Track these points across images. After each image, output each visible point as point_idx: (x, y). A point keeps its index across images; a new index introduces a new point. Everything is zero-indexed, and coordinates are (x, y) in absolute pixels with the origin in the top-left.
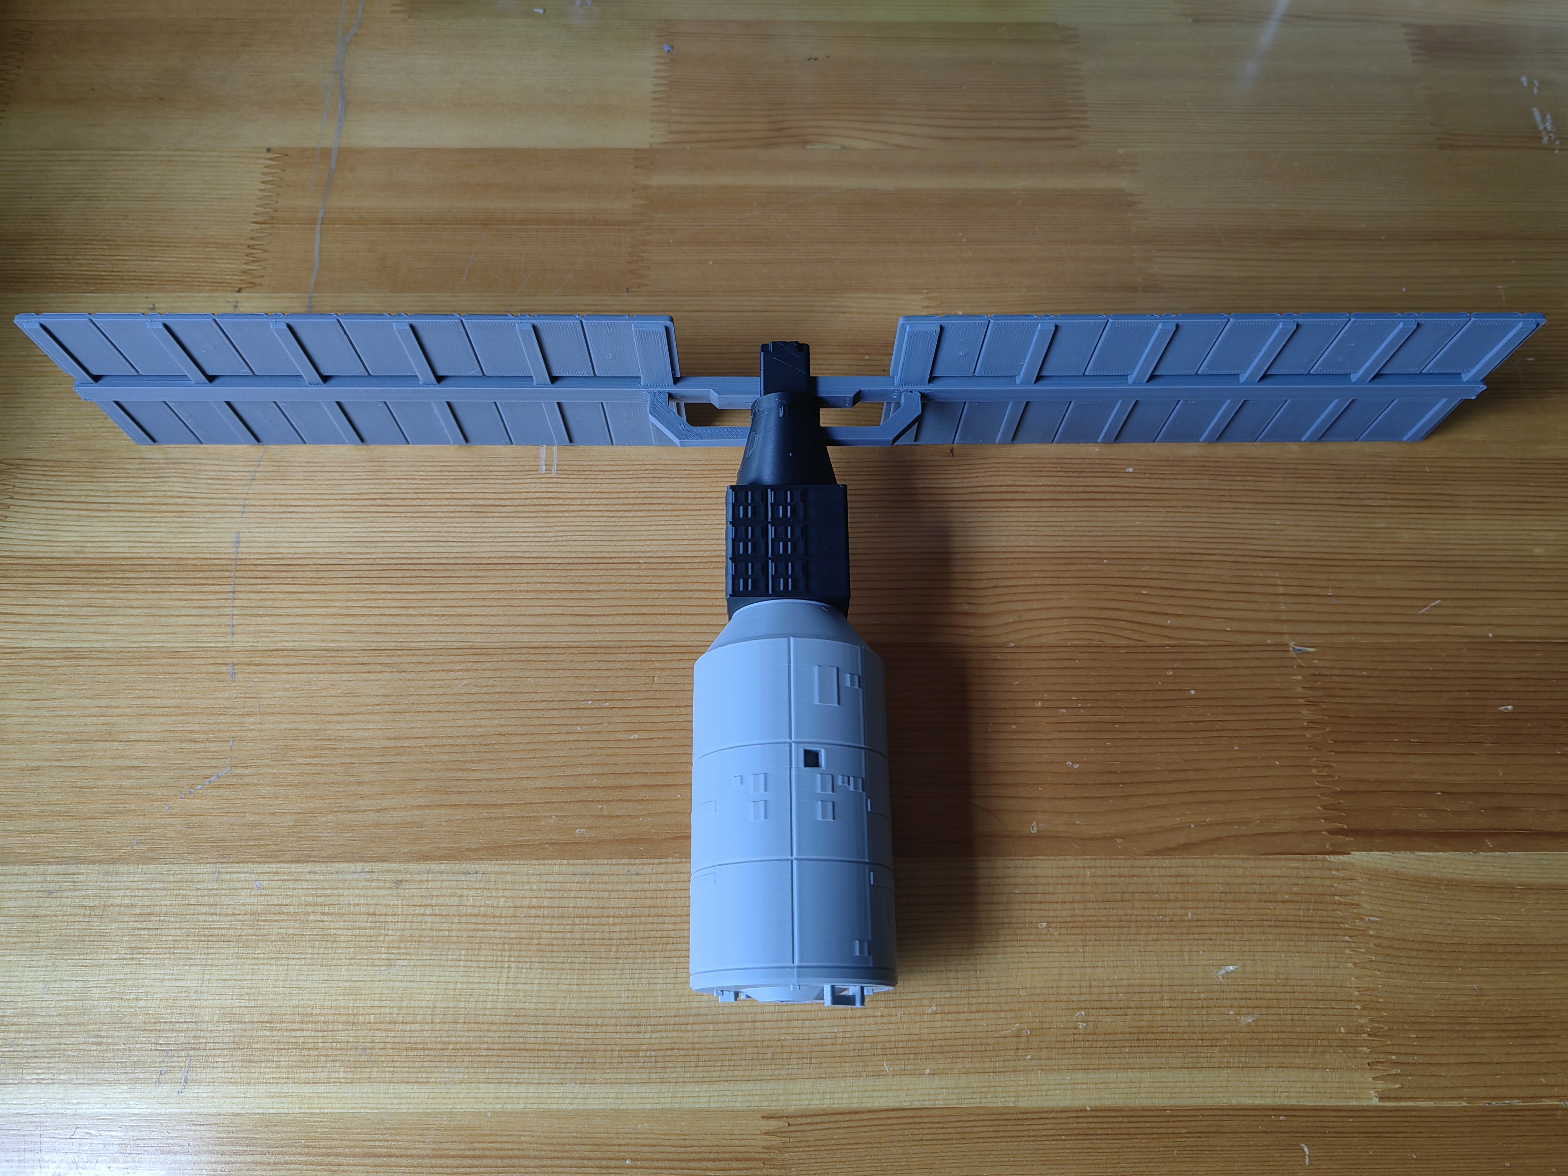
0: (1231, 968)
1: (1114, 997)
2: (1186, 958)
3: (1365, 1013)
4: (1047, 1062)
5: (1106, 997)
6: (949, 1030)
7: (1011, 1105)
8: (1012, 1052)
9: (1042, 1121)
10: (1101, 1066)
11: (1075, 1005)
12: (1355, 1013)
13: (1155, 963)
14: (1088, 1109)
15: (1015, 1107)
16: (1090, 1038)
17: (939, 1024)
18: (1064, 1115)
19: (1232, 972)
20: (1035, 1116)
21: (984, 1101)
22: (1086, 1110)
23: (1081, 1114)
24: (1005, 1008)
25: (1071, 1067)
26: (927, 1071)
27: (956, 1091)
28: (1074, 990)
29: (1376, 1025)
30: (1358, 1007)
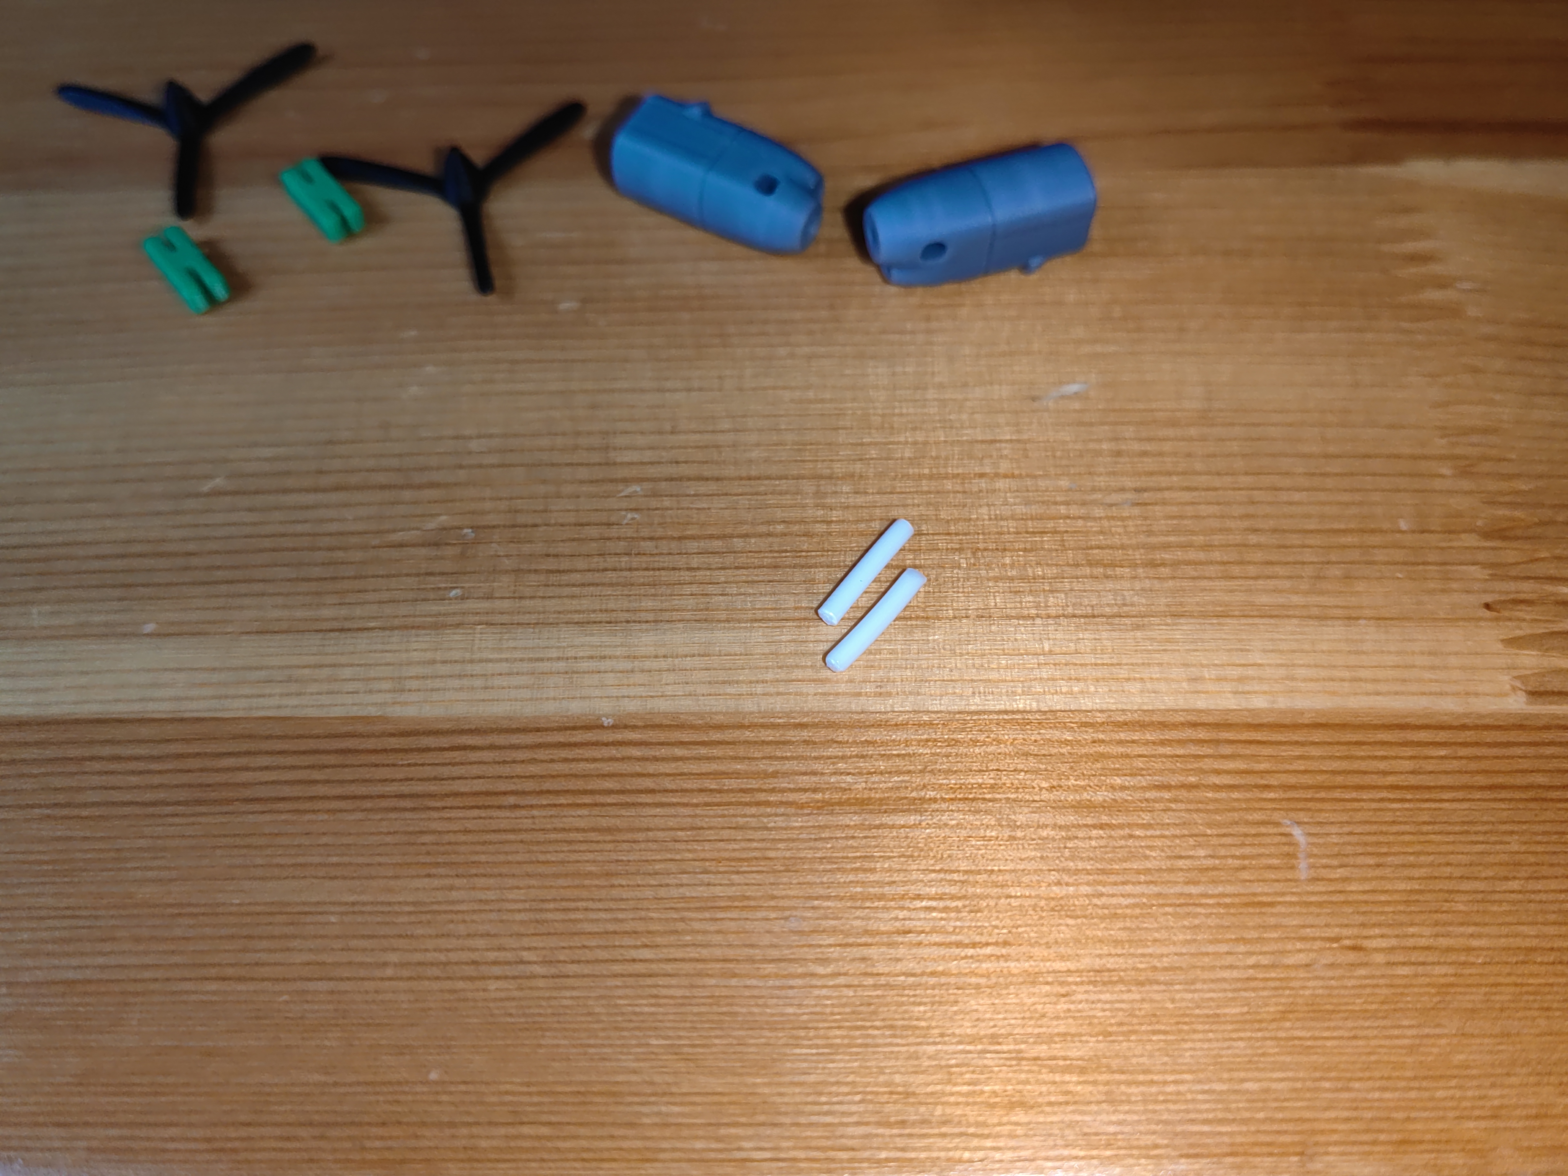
0: (1073, 388)
3: (1466, 484)
4: (506, 604)
6: (248, 530)
7: (373, 711)
8: (411, 581)
9: (457, 755)
10: (666, 616)
11: (616, 473)
12: (1437, 484)
14: (606, 722)
15: (383, 719)
16: (648, 546)
17: (219, 518)
19: (1077, 396)
21: (294, 701)
22: (599, 727)
23: (579, 737)
26: (150, 628)
27: (215, 677)
28: (620, 441)
29: (1502, 512)
30: (1446, 471)
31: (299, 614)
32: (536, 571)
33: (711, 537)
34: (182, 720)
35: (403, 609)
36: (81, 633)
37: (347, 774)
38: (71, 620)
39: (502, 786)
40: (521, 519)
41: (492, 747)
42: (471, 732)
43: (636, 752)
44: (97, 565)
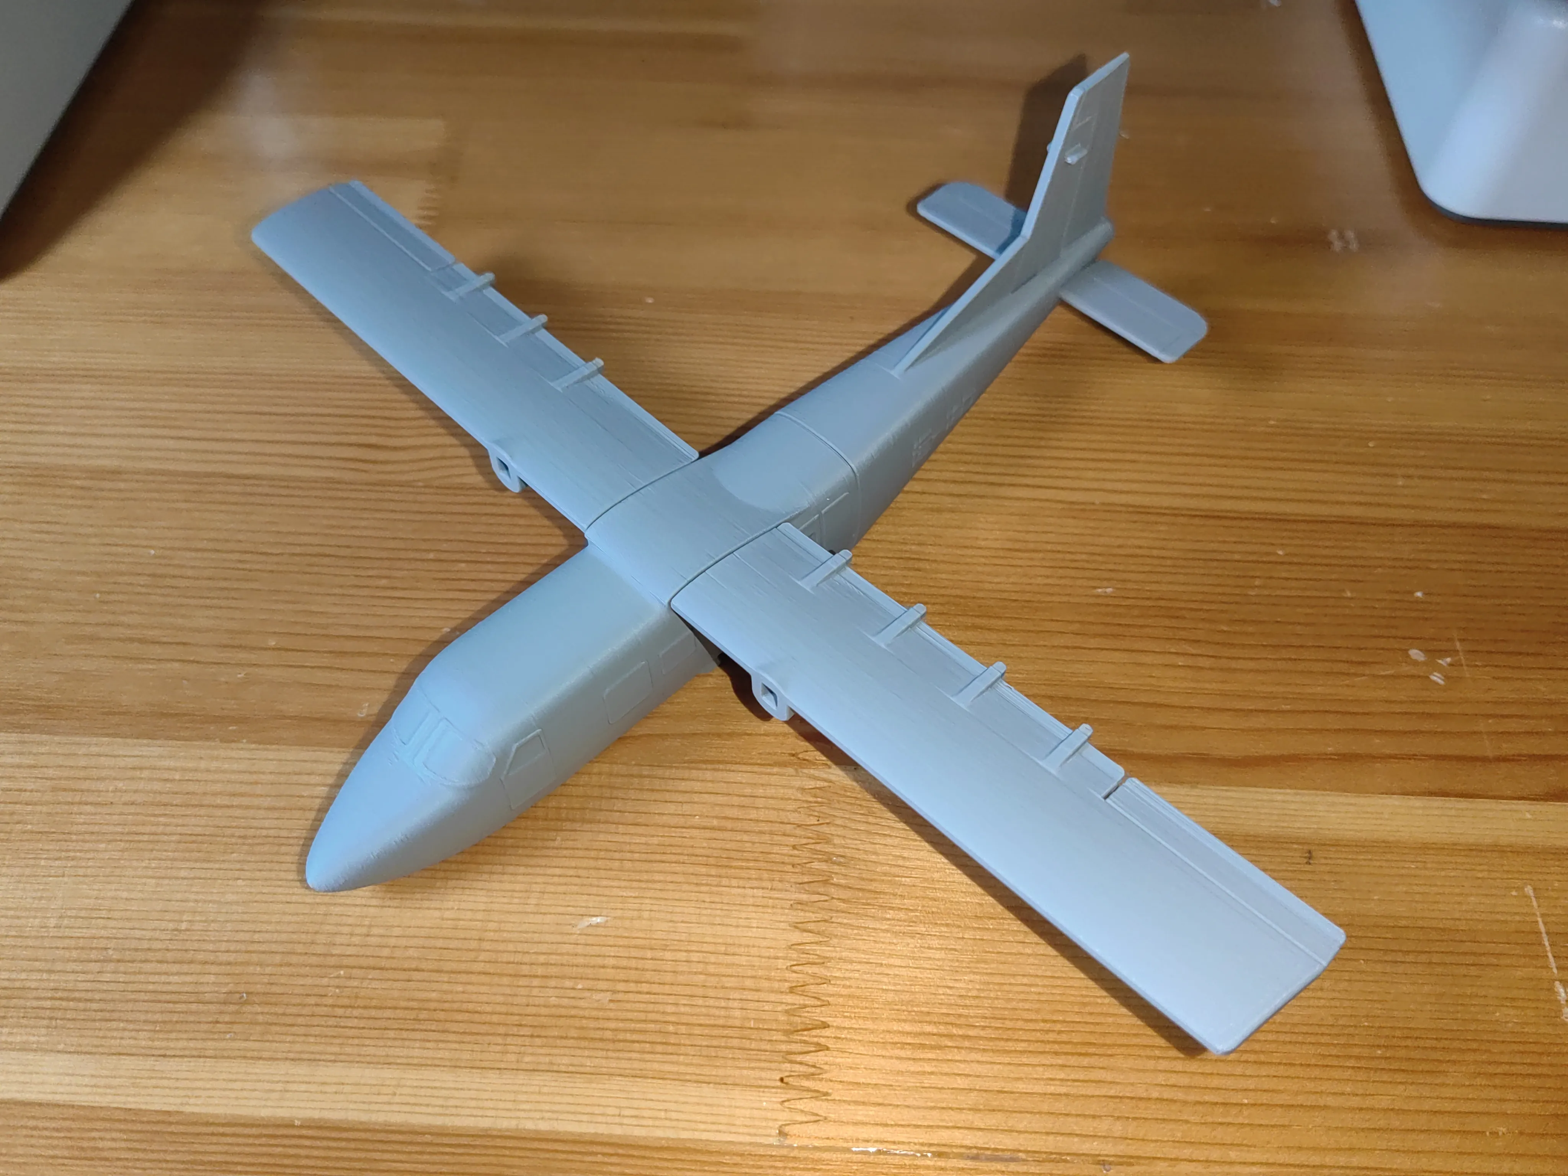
0: (599, 920)
1: (398, 953)
2: (533, 901)
4: (257, 1045)
5: (386, 952)
6: (121, 987)
8: (207, 1027)
9: (214, 1139)
10: (342, 1058)
11: (332, 961)
13: (482, 907)
14: (297, 1123)
16: (340, 1012)
17: (107, 977)
18: (254, 1131)
19: (598, 925)
20: (204, 1129)
21: (134, 1099)
22: (293, 1126)
23: (282, 1131)
24: (224, 957)
25: (291, 1055)
26: (61, 1047)
27: (94, 1081)
28: (338, 939)
31: (144, 1043)
32: (275, 1024)
33: (375, 1007)
34: (73, 1106)
35: (199, 1044)
36: (24, 1048)
37: (155, 1147)
38: (18, 1039)
39: (236, 1159)
40: (275, 989)
41: (234, 1135)
42: (223, 1125)
43: (307, 1143)
44: (35, 1003)
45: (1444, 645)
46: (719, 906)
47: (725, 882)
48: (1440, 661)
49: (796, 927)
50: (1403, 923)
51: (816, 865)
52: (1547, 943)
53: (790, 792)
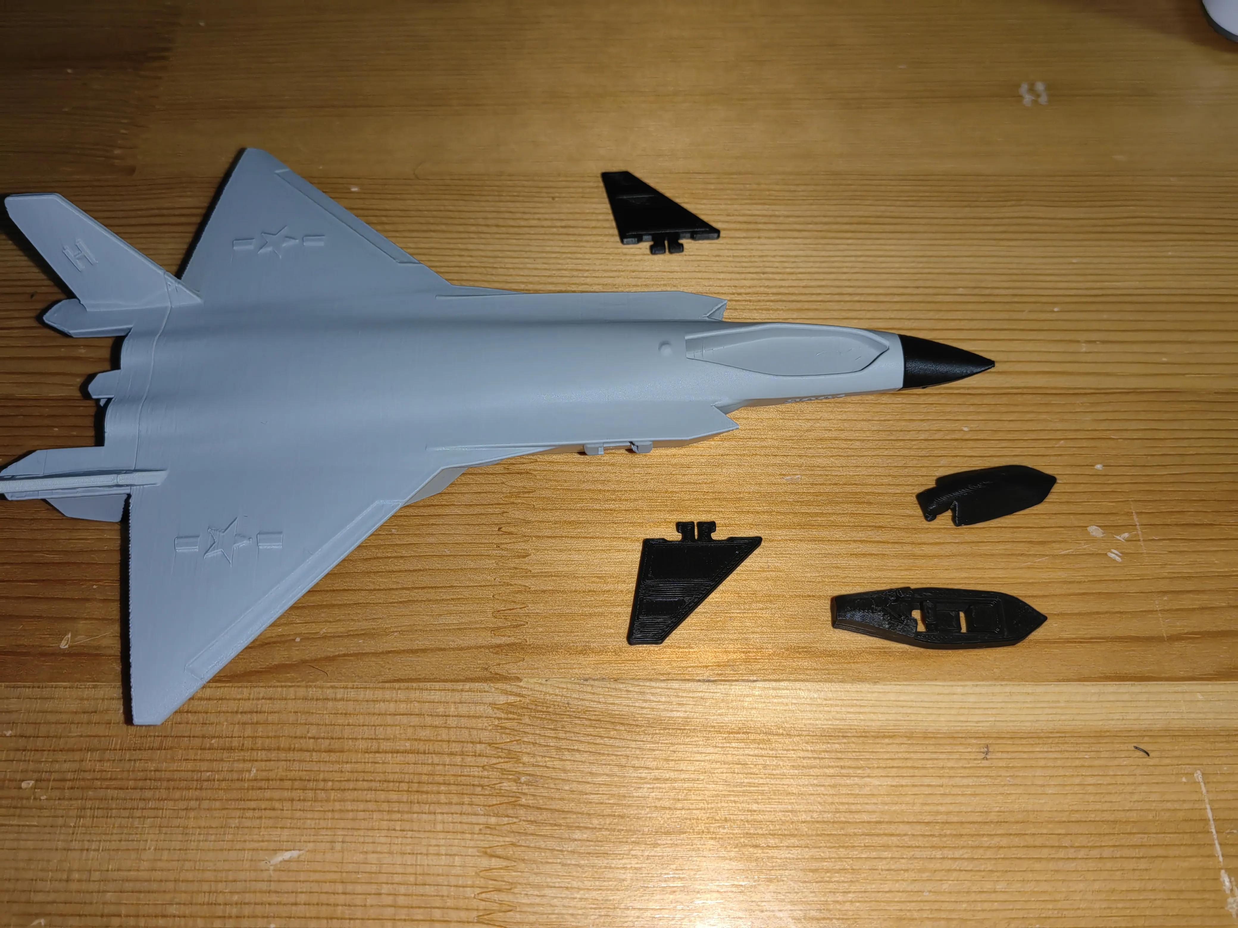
0: (292, 854)
1: (97, 898)
2: (228, 837)
11: (33, 909)
19: (291, 860)
28: (38, 886)
45: (1120, 520)
46: (410, 834)
47: (416, 808)
48: (1118, 537)
49: (486, 853)
50: (1076, 817)
51: (506, 785)
52: (1214, 831)
53: (481, 709)
